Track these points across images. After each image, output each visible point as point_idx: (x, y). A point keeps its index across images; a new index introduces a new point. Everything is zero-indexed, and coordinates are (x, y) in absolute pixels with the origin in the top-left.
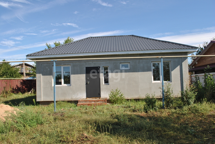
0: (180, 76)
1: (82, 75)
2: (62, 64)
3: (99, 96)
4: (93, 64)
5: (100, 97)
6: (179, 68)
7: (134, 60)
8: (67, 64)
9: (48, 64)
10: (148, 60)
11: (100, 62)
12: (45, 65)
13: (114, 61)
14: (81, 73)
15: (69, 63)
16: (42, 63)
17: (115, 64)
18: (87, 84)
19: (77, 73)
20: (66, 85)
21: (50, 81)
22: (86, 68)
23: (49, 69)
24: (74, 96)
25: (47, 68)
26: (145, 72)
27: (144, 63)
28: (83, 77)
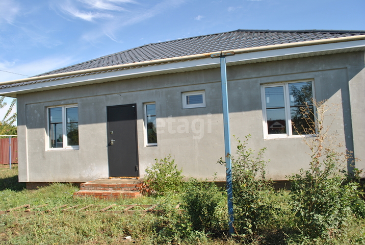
0: (342, 118)
1: (99, 125)
2: (62, 103)
3: (135, 172)
4: (122, 99)
5: (138, 175)
6: (340, 98)
7: (215, 84)
8: (70, 101)
9: (38, 104)
10: (251, 80)
11: (135, 93)
12: (32, 105)
13: (167, 89)
14: (97, 122)
15: (74, 100)
16: (26, 103)
17: (169, 96)
18: (109, 145)
19: (90, 122)
20: (71, 148)
21: (41, 140)
22: (108, 108)
23: (39, 115)
24: (84, 171)
25: (36, 112)
26: (244, 113)
27: (240, 88)
28: (102, 129)
